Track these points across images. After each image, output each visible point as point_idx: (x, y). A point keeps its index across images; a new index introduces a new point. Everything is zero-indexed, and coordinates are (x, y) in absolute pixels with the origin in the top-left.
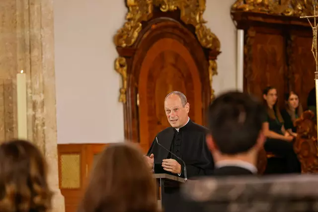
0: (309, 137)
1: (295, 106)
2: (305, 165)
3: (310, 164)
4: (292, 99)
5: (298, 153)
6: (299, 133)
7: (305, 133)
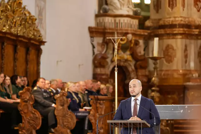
0: (28, 102)
1: (8, 84)
2: (25, 118)
3: (28, 117)
4: (7, 80)
5: (21, 111)
6: (22, 99)
7: (26, 100)
